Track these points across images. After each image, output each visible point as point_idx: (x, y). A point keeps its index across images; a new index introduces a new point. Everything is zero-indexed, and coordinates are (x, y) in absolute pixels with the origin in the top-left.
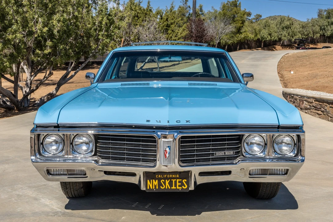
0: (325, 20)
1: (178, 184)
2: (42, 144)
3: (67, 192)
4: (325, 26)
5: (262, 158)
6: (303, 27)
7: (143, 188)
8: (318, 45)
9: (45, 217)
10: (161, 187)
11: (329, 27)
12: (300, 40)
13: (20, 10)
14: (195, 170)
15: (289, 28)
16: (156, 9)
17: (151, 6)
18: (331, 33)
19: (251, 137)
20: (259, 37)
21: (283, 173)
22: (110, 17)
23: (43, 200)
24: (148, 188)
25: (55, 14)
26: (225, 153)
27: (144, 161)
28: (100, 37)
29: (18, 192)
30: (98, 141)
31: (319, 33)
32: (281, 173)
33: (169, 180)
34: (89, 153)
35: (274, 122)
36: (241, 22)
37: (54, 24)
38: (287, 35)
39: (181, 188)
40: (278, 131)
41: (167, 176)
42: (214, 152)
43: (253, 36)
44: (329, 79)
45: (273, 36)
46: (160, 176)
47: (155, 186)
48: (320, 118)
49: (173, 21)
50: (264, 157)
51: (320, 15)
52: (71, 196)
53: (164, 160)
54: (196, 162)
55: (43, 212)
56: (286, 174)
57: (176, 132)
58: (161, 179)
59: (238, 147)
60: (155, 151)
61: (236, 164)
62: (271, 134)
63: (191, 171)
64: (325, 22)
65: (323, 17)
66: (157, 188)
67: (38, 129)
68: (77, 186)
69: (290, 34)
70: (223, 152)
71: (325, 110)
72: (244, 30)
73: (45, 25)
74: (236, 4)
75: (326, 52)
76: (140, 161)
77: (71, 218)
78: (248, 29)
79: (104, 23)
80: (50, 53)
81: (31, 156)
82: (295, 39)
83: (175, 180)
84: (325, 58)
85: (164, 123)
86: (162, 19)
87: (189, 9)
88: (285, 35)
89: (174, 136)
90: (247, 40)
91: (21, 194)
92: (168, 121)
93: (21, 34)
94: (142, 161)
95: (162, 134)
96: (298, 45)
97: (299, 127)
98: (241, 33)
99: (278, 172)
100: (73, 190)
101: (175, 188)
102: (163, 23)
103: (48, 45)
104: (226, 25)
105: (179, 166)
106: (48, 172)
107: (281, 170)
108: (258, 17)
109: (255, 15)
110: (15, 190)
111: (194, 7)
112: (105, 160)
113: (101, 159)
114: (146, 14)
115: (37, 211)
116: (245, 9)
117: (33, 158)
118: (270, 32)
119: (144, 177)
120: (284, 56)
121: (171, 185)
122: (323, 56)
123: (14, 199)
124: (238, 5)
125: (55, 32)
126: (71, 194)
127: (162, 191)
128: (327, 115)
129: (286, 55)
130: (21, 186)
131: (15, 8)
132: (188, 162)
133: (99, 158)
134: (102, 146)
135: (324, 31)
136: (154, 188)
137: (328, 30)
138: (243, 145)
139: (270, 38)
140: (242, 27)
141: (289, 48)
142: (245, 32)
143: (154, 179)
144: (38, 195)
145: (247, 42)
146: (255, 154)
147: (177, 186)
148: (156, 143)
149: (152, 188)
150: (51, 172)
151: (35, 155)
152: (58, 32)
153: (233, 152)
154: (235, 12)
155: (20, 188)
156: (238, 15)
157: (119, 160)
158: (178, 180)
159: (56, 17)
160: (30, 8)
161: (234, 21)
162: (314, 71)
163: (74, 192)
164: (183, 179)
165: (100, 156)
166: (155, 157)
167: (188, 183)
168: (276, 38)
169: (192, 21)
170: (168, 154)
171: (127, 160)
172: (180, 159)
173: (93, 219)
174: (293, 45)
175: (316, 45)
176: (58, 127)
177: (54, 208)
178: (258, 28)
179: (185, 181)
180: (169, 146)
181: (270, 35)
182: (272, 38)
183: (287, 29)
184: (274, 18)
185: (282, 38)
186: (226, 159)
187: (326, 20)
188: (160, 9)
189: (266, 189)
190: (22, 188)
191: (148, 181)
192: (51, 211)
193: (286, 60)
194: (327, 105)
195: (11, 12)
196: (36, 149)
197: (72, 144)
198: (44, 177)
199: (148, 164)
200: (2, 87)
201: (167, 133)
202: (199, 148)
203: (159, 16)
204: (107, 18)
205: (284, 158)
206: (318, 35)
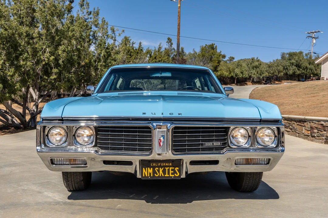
0: (287, 61)
1: (171, 172)
2: (47, 135)
3: (69, 185)
4: (288, 67)
5: (246, 148)
6: (269, 67)
7: (139, 176)
8: (282, 82)
9: (48, 206)
10: (155, 175)
11: (291, 67)
12: (267, 77)
13: (31, 41)
14: (187, 158)
15: (258, 68)
16: (146, 49)
17: (142, 47)
18: (292, 72)
19: (237, 129)
20: (233, 75)
21: (266, 163)
22: (108, 50)
23: (46, 193)
24: (144, 176)
25: (60, 46)
26: (213, 144)
27: (140, 150)
28: (99, 67)
29: (23, 187)
30: (99, 133)
31: (283, 72)
32: (263, 163)
33: (163, 168)
34: (90, 144)
35: (257, 116)
36: (217, 62)
37: (60, 53)
38: (256, 73)
39: (173, 175)
40: (260, 124)
41: (161, 164)
42: (204, 143)
43: (228, 74)
44: (294, 106)
45: (244, 74)
46: (154, 165)
47: (150, 174)
48: (289, 134)
49: (160, 59)
50: (248, 148)
51: (283, 57)
52: (72, 189)
53: (159, 148)
54: (188, 151)
55: (45, 202)
56: (268, 163)
57: (169, 123)
58: (156, 167)
59: (225, 139)
60: (151, 141)
61: (223, 153)
62: (254, 126)
63: (182, 159)
64: (287, 62)
65: (285, 59)
66: (152, 176)
67: (44, 122)
68: (77, 178)
69: (259, 72)
70: (211, 143)
71: (293, 127)
72: (220, 69)
73: (52, 54)
74: (213, 47)
75: (290, 86)
76: (137, 150)
77: (72, 206)
78: (223, 68)
79: (102, 55)
80: (55, 79)
81: (37, 146)
82: (263, 77)
83: (168, 168)
84: (289, 91)
85: (159, 115)
86: (151, 57)
87: (174, 51)
88: (254, 73)
89: (167, 127)
90: (223, 77)
91: (26, 188)
92: (162, 113)
93: (31, 62)
94: (138, 151)
95: (157, 125)
96: (266, 82)
97: (279, 120)
98: (217, 71)
99: (261, 162)
100: (74, 183)
101: (168, 176)
102: (152, 61)
103: (54, 71)
104: (205, 64)
105: (172, 154)
106: (52, 162)
107: (263, 159)
108: (232, 59)
109: (229, 57)
110: (20, 186)
111: (178, 49)
112: (104, 150)
113: (101, 150)
114: (138, 53)
115: (40, 201)
116: (221, 52)
117: (39, 148)
118: (242, 70)
119: (139, 166)
120: (254, 89)
121: (164, 173)
122: (287, 89)
123: (19, 193)
124: (214, 47)
125: (60, 62)
126: (72, 186)
127: (156, 179)
128: (295, 132)
129: (256, 89)
130: (27, 183)
131: (26, 39)
132: (180, 151)
133: (99, 149)
134: (102, 137)
135: (286, 70)
136: (149, 176)
137: (290, 69)
138: (229, 137)
139: (242, 76)
140: (219, 66)
141: (259, 84)
142: (221, 70)
143: (149, 167)
144: (41, 189)
145: (223, 79)
146: (240, 145)
147: (170, 174)
148: (151, 133)
149: (147, 176)
150: (55, 162)
151: (41, 146)
152: (63, 62)
153: (221, 143)
154: (212, 53)
155: (25, 184)
156: (215, 56)
157: (117, 150)
158: (171, 168)
159: (61, 48)
160: (39, 40)
161: (212, 61)
162: (281, 101)
163: (75, 184)
164: (175, 167)
165: (100, 147)
166: (150, 147)
167: (180, 171)
168: (247, 76)
169: (176, 60)
170: (162, 143)
171: (124, 150)
172: (173, 148)
173: (92, 207)
174: (262, 82)
175: (280, 81)
176: (62, 120)
177: (56, 199)
178: (232, 67)
179: (177, 169)
180: (163, 136)
181: (242, 73)
182: (244, 76)
183: (256, 68)
184: (244, 60)
185: (252, 76)
186: (214, 149)
187: (289, 61)
188: (150, 49)
189: (249, 181)
190: (27, 184)
191: (144, 168)
192: (53, 201)
193: (256, 93)
194: (295, 123)
195: (23, 43)
196: (41, 140)
197: (74, 135)
198: (48, 167)
199: (144, 153)
200: (12, 108)
201: (162, 124)
202: (190, 139)
203: (148, 55)
204: (105, 51)
205: (266, 149)
206: (282, 74)
